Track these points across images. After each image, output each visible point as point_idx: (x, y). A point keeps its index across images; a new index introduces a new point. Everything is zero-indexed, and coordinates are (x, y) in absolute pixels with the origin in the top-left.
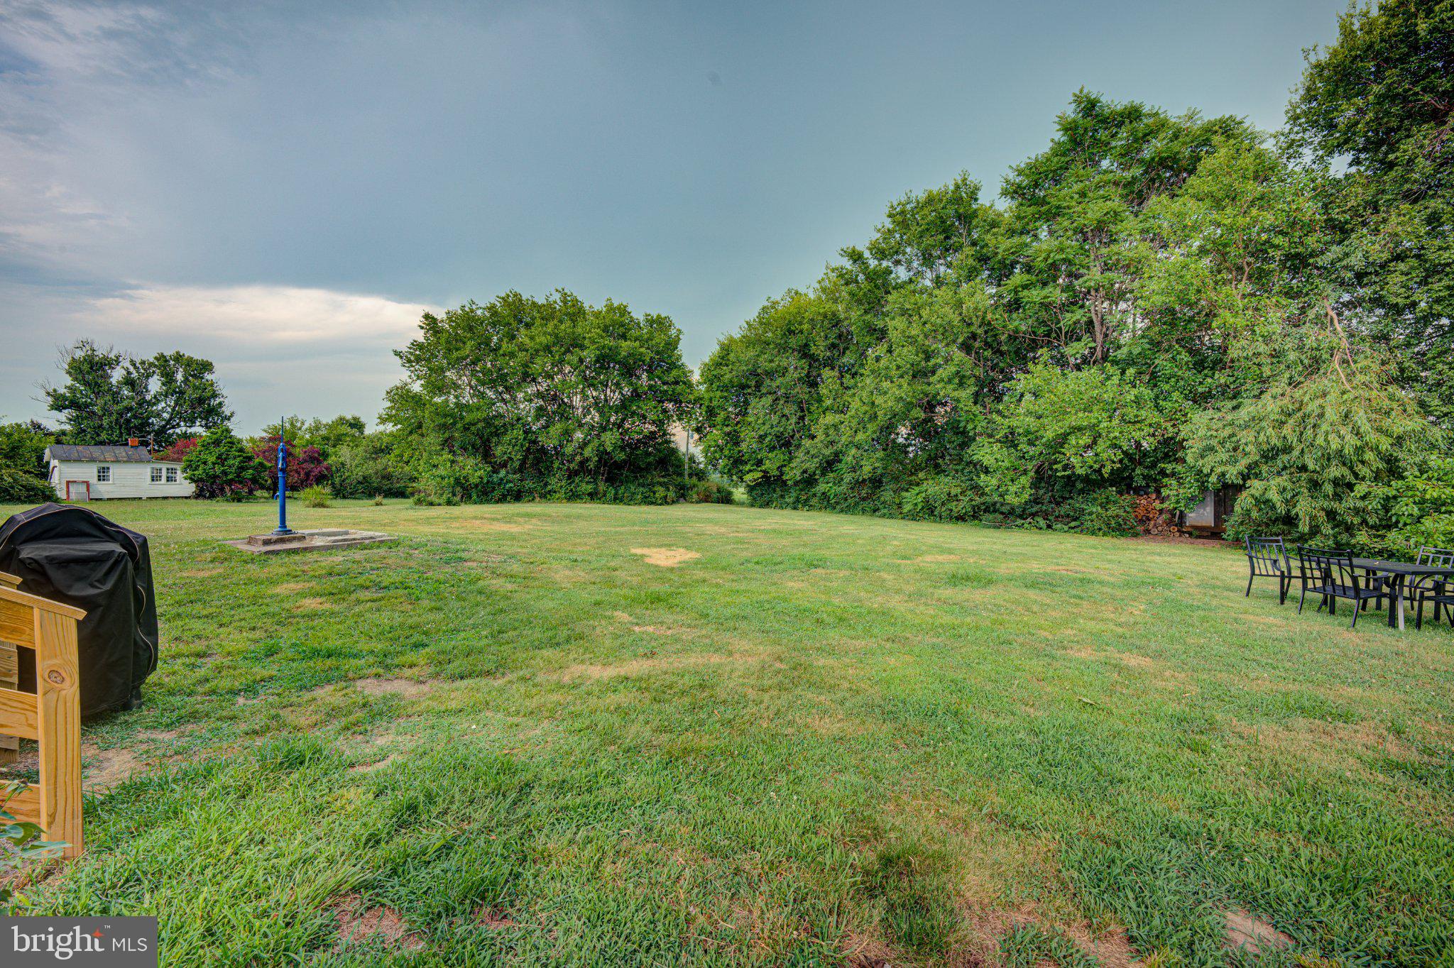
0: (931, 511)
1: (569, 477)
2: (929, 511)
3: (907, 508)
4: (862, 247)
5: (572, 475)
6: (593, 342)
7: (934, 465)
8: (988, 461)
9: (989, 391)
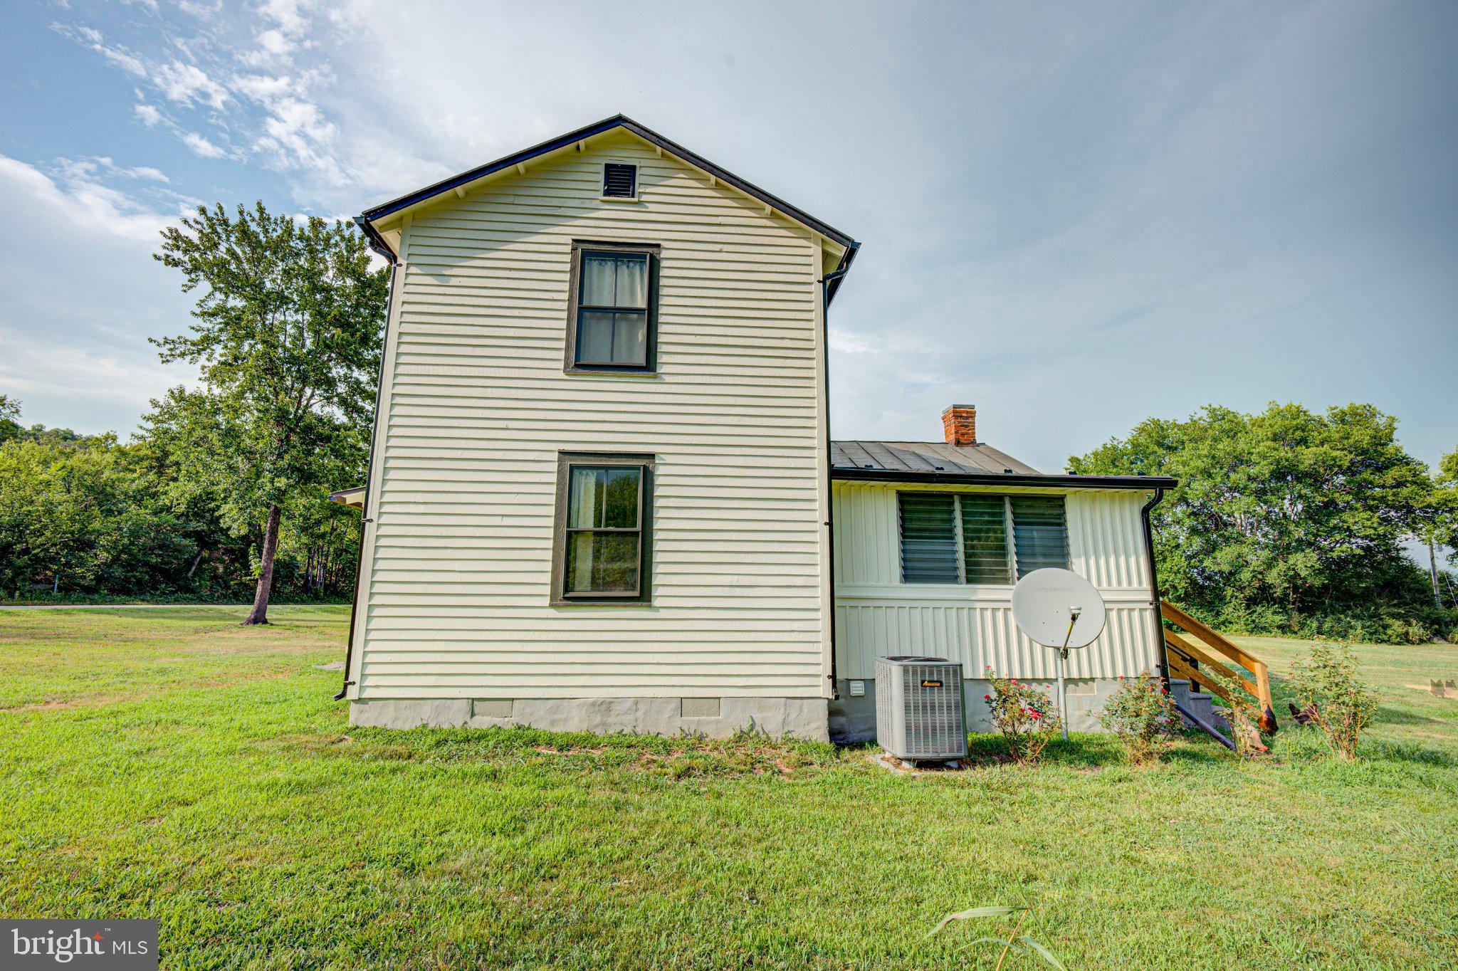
1: (1248, 607)
5: (1251, 602)
6: (1265, 458)
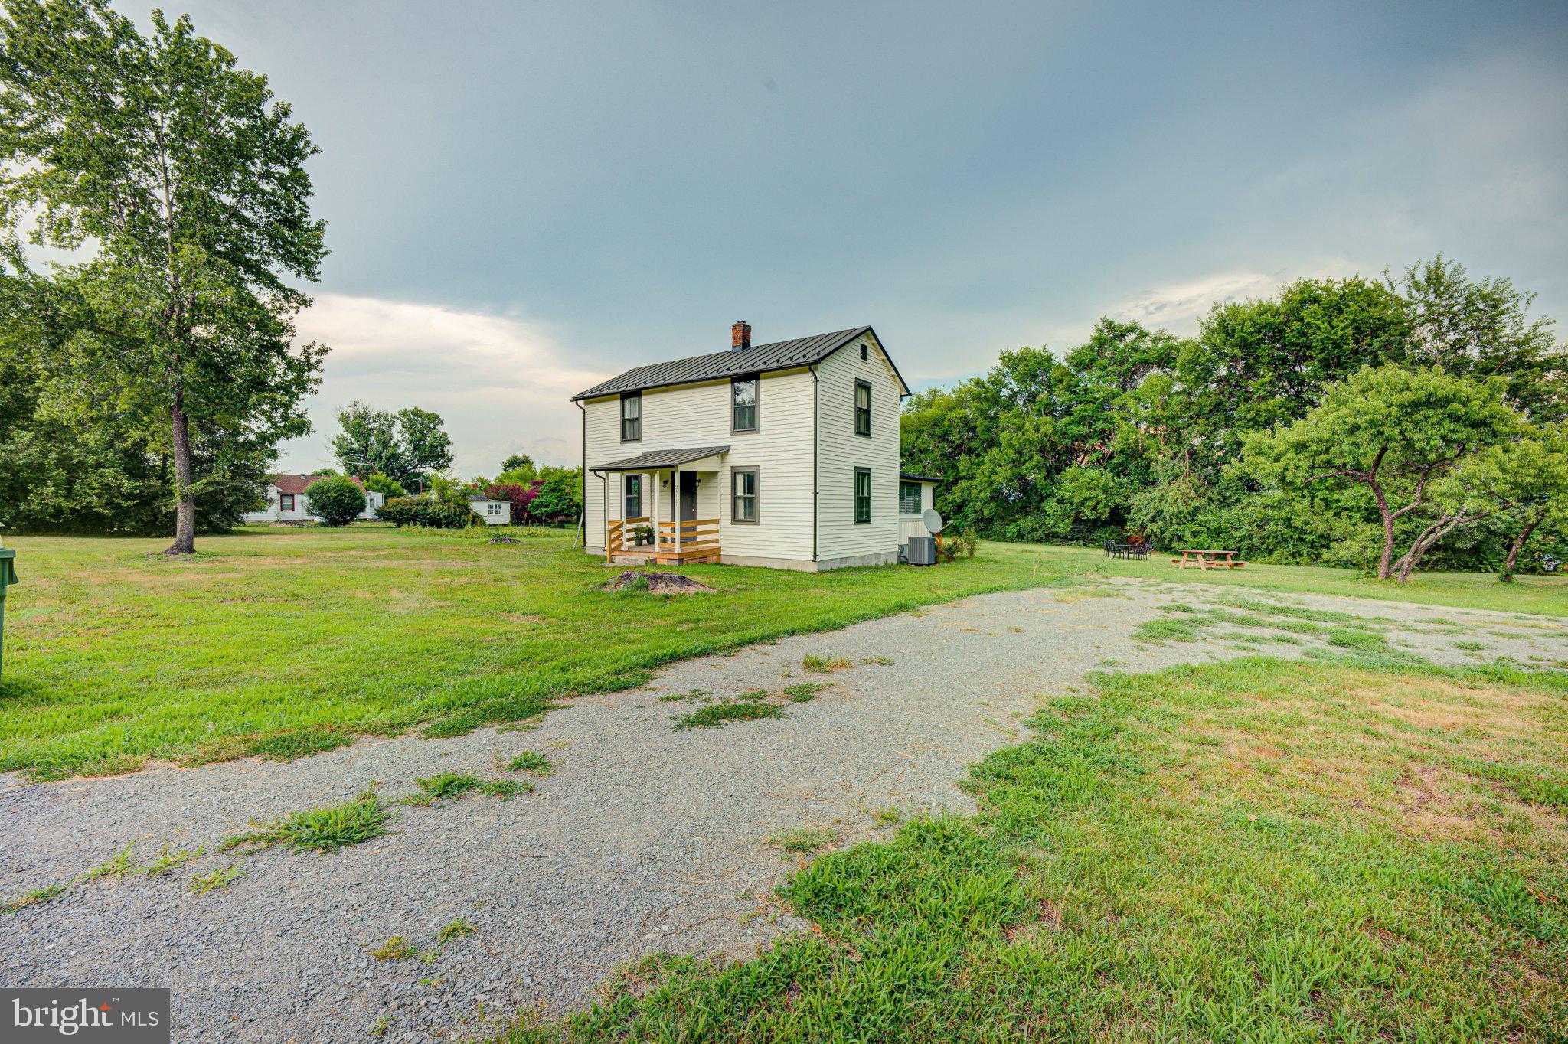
0: (1023, 537)
2: (1020, 537)
3: (1009, 535)
4: (985, 378)
7: (1025, 510)
8: (1050, 511)
9: (1054, 471)
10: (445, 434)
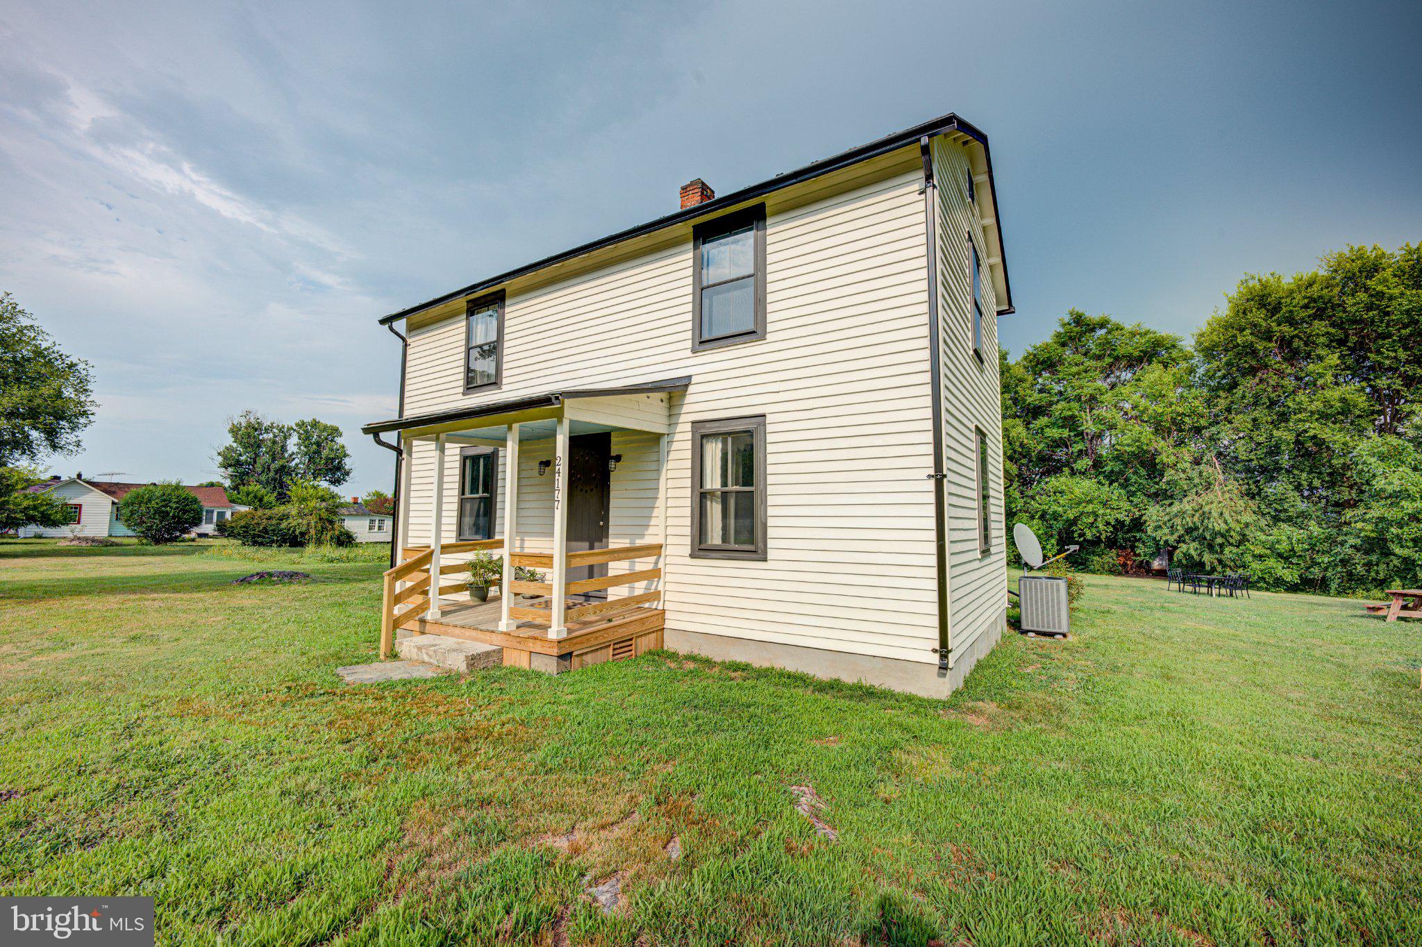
10: (343, 447)
